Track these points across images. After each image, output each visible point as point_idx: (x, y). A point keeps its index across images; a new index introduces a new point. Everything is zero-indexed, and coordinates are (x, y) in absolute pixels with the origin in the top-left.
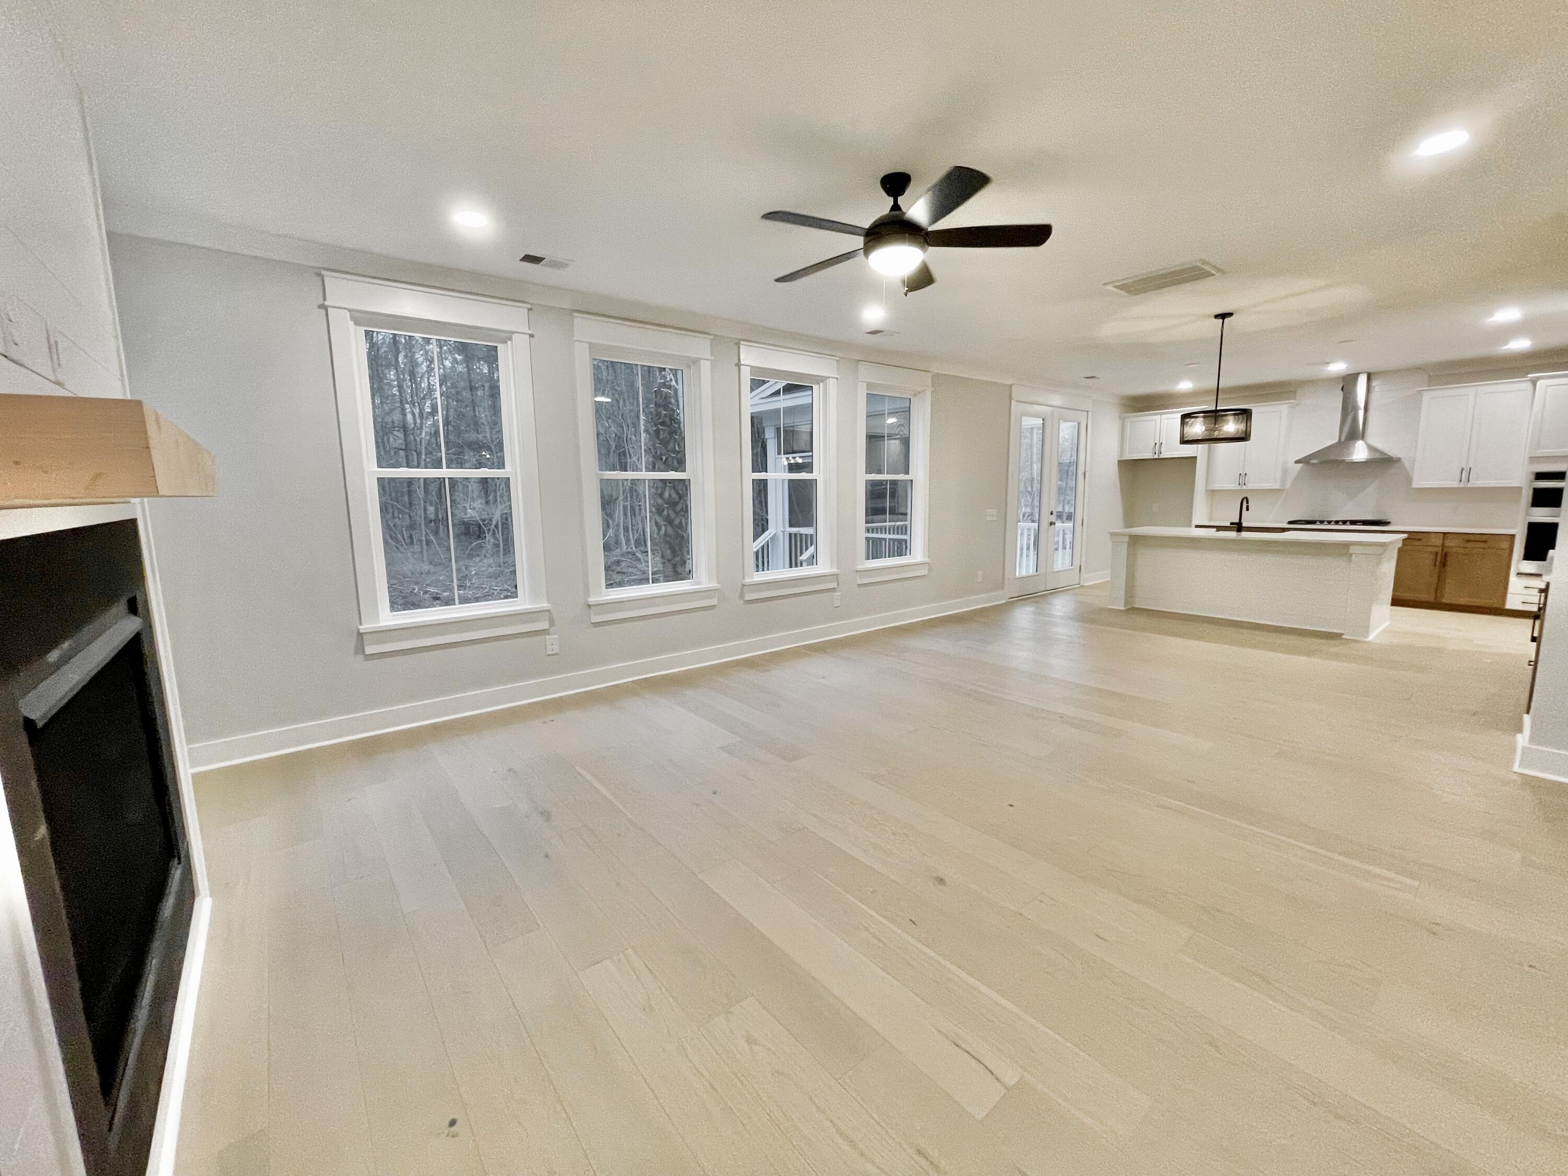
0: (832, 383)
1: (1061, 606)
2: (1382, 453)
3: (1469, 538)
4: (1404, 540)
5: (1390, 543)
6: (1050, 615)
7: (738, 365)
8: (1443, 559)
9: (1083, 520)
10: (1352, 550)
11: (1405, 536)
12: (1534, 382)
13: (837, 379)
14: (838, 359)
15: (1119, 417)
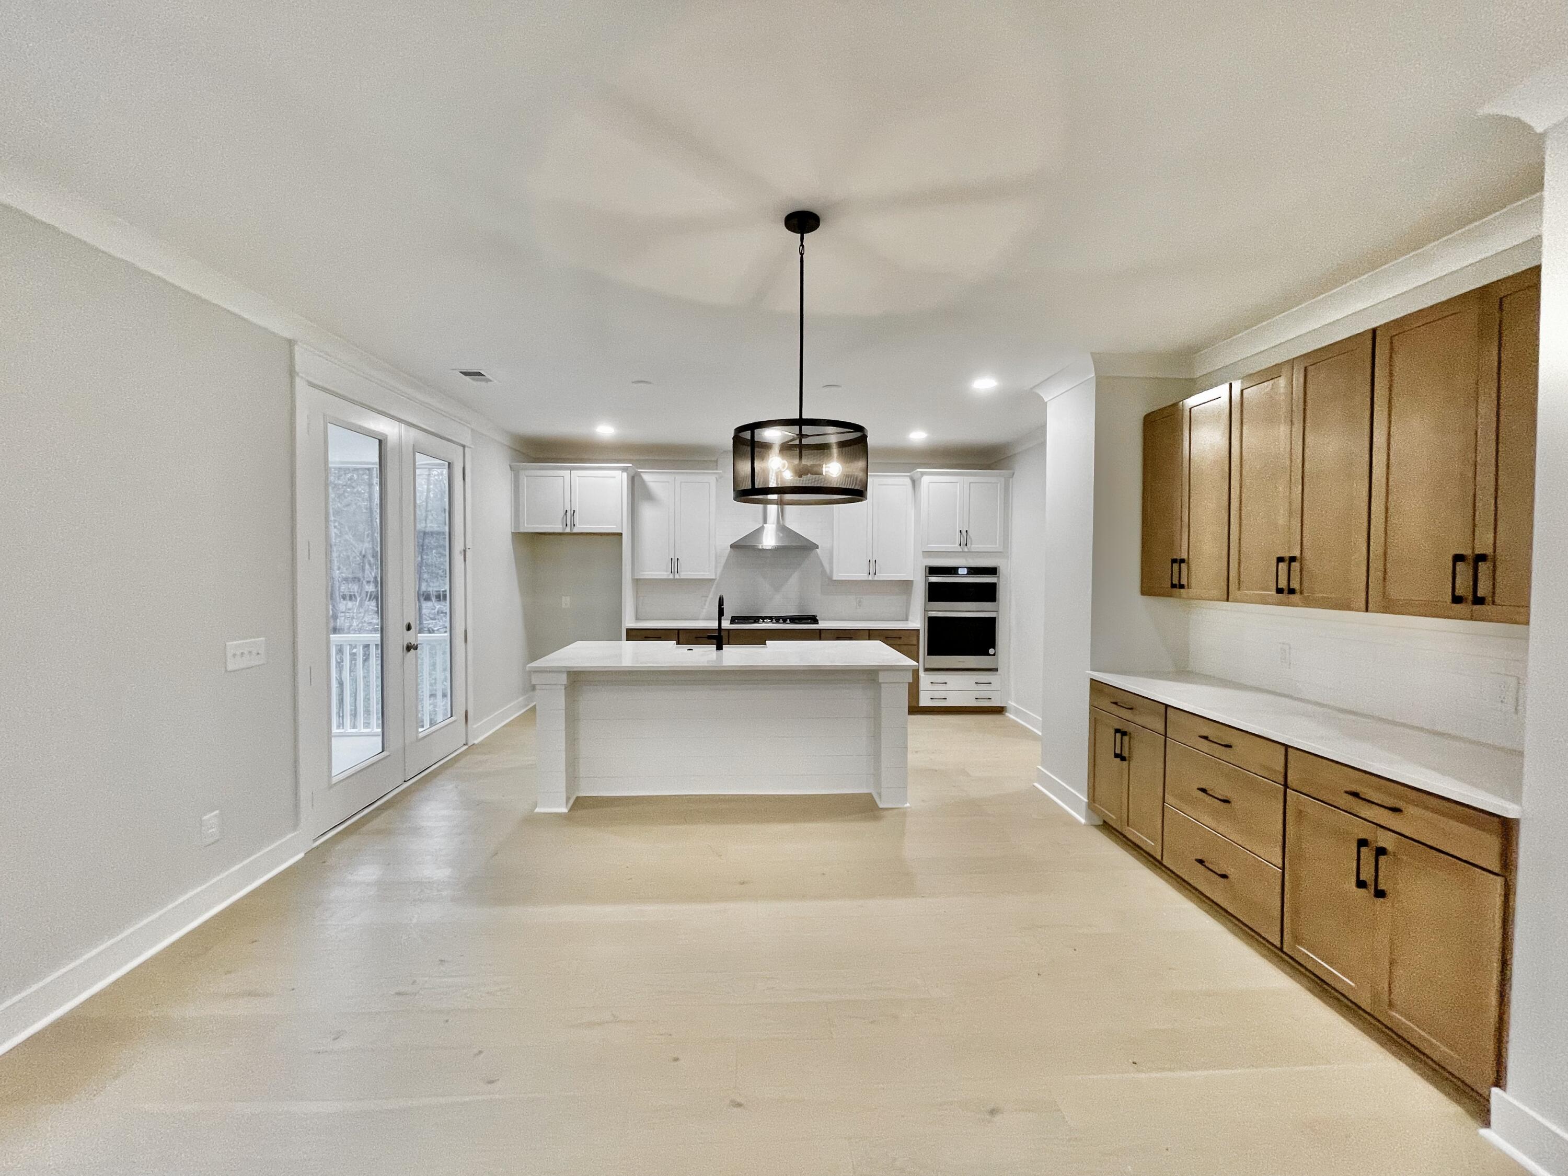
3: (888, 634)
9: (466, 631)
15: (510, 466)
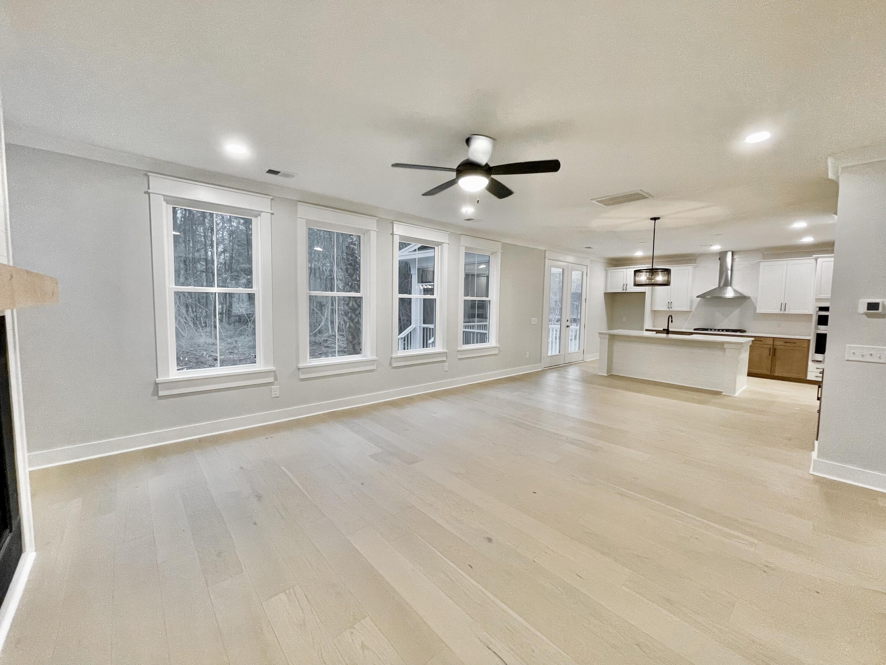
0: (445, 246)
1: (573, 373)
2: (740, 294)
3: (787, 341)
4: (753, 341)
5: (745, 343)
6: (566, 378)
7: (392, 234)
8: (774, 351)
9: (585, 325)
10: (726, 346)
11: (753, 339)
12: (816, 260)
13: (448, 244)
14: (449, 233)
15: (605, 269)
